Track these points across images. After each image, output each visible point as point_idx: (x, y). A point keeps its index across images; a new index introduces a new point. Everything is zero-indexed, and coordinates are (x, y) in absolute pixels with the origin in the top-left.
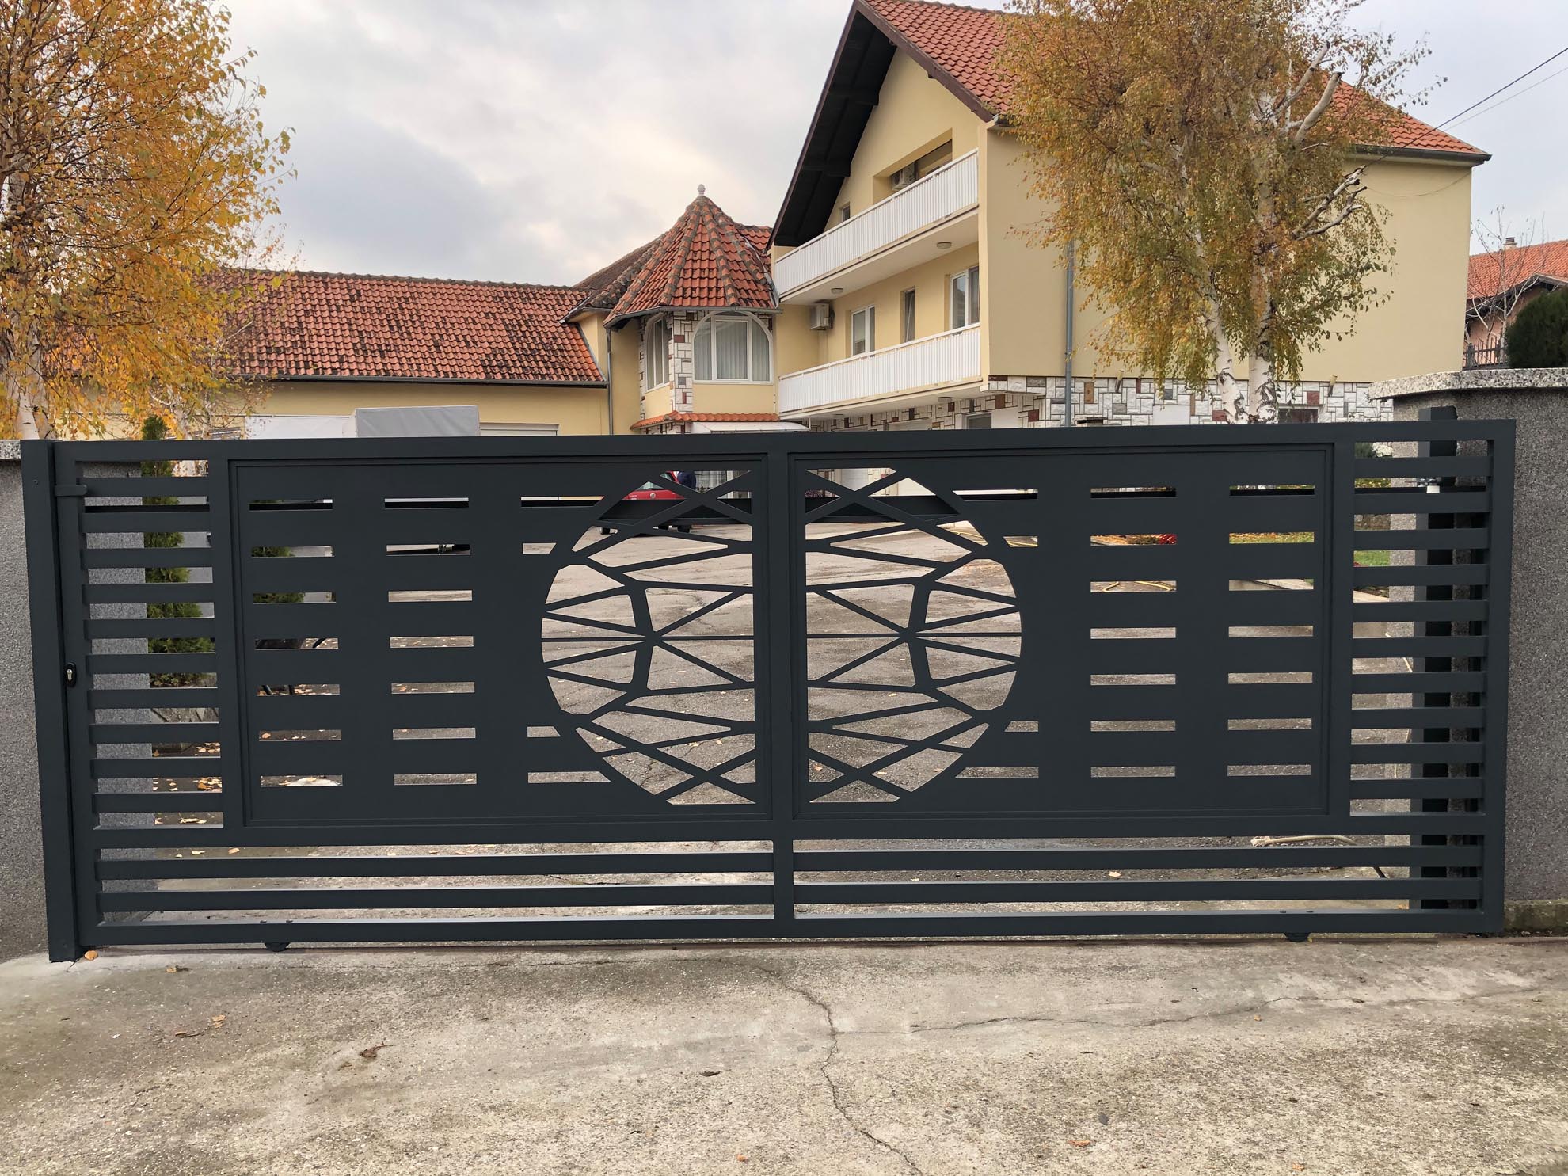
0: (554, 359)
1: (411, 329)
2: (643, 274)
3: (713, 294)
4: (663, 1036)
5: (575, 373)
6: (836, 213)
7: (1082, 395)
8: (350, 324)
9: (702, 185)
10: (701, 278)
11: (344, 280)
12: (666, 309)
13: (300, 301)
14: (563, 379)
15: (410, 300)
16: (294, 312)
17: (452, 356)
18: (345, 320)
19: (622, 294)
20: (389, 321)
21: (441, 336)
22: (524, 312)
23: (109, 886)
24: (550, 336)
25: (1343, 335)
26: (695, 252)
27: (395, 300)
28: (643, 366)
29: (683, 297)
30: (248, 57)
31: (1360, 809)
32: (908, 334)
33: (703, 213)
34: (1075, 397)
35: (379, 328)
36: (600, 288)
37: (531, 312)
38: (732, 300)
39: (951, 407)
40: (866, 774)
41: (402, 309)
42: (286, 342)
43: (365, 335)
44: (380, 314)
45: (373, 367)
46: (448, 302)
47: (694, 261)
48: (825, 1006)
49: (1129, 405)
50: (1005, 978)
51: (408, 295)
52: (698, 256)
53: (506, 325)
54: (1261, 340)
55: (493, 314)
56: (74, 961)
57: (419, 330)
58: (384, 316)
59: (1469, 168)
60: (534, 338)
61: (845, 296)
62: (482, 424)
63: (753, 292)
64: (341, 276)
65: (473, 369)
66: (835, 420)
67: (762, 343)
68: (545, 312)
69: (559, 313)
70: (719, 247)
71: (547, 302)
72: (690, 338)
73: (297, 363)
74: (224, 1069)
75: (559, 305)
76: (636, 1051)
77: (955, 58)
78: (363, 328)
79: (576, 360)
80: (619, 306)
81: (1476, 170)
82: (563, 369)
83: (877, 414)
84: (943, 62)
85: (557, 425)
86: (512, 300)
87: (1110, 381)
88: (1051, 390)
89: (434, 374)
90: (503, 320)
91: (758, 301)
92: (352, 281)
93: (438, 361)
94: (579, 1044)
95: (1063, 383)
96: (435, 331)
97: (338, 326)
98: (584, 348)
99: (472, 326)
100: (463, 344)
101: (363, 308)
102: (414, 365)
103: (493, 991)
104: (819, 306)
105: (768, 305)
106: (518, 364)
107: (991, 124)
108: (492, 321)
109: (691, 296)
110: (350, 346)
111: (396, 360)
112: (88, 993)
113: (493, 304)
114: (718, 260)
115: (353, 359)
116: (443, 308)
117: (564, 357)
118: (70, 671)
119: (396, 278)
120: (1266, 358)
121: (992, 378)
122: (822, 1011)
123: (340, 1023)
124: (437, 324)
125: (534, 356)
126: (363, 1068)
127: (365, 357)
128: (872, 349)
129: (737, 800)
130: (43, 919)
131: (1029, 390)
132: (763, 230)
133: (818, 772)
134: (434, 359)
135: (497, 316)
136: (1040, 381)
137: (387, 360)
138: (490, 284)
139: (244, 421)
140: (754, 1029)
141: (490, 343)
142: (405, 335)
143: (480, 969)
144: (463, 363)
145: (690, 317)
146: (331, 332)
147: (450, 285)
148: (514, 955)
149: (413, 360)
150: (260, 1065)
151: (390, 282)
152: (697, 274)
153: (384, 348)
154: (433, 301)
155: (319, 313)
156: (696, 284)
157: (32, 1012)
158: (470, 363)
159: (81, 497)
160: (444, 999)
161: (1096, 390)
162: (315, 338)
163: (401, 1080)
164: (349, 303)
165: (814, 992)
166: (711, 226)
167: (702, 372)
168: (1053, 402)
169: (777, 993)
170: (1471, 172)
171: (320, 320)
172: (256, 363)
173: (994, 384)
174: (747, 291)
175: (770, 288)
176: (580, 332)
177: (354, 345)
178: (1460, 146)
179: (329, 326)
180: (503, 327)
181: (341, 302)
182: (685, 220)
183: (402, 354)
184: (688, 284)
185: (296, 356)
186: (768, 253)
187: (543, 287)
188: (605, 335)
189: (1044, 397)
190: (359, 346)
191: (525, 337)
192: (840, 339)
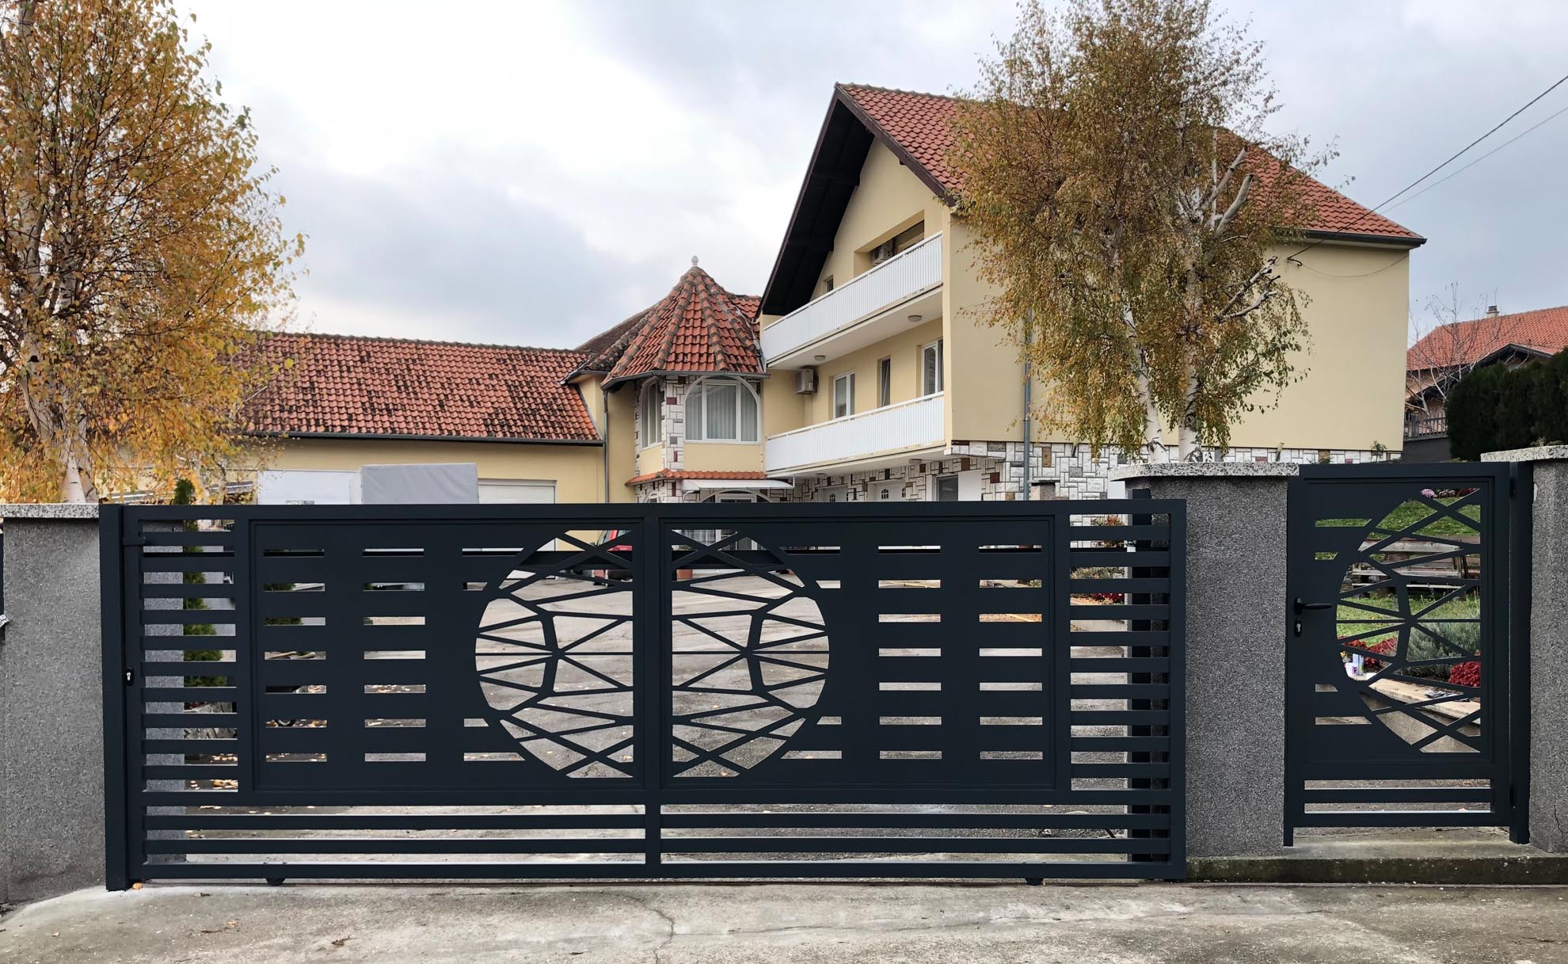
0: (553, 419)
1: (418, 390)
2: (639, 339)
3: (704, 359)
4: (549, 935)
5: (573, 432)
6: (821, 285)
7: (1040, 459)
8: (360, 384)
9: (695, 257)
10: (693, 344)
11: (355, 342)
12: (659, 373)
13: (313, 362)
14: (562, 437)
15: (418, 362)
16: (306, 372)
17: (456, 415)
18: (355, 380)
19: (619, 357)
20: (397, 382)
21: (446, 396)
22: (526, 373)
23: (152, 835)
24: (550, 396)
25: (1265, 409)
26: (688, 320)
27: (403, 361)
28: (639, 426)
29: (676, 362)
30: (272, 174)
31: (1077, 785)
32: (885, 399)
33: (697, 283)
34: (1033, 461)
35: (387, 388)
36: (600, 351)
37: (533, 374)
38: (722, 365)
39: (923, 469)
40: (715, 756)
41: (409, 370)
42: (298, 400)
43: (373, 394)
44: (388, 374)
45: (380, 424)
46: (453, 364)
47: (687, 328)
48: (671, 919)
49: (1084, 469)
50: (808, 904)
51: (416, 356)
52: (691, 324)
53: (509, 386)
54: (1188, 412)
55: (497, 376)
56: (125, 889)
57: (426, 390)
58: (392, 377)
59: (1407, 251)
60: (535, 399)
61: (827, 363)
62: (480, 479)
63: (742, 358)
64: (352, 338)
65: (476, 427)
66: (819, 479)
67: (750, 404)
68: (546, 374)
69: (560, 374)
70: (710, 316)
71: (548, 364)
72: (682, 400)
73: (308, 421)
74: (236, 950)
75: (560, 367)
76: (528, 943)
77: (925, 146)
78: (372, 387)
79: (574, 419)
80: (616, 370)
81: (1413, 252)
82: (561, 428)
83: (856, 474)
84: (913, 150)
85: (555, 481)
86: (515, 362)
87: (1067, 446)
88: (1011, 454)
89: (438, 432)
90: (505, 381)
91: (747, 366)
92: (362, 342)
93: (442, 420)
94: (488, 939)
95: (1021, 447)
96: (441, 391)
97: (348, 386)
98: (582, 408)
99: (476, 386)
100: (467, 403)
101: (372, 369)
102: (420, 424)
103: (432, 909)
104: (804, 372)
105: (756, 370)
106: (519, 423)
107: (954, 209)
108: (495, 382)
109: (683, 361)
110: (359, 404)
111: (402, 419)
112: (137, 908)
113: (496, 366)
114: (709, 327)
115: (361, 417)
116: (448, 369)
117: (564, 417)
118: (129, 674)
119: (404, 341)
120: (1194, 429)
121: (955, 443)
122: (668, 922)
123: (320, 926)
124: (442, 384)
125: (534, 416)
126: (333, 951)
127: (373, 416)
128: (852, 412)
129: (619, 774)
130: (102, 860)
131: (990, 454)
132: (754, 299)
133: (679, 755)
134: (439, 418)
135: (500, 377)
136: (1000, 446)
137: (394, 419)
138: (494, 347)
139: (257, 476)
140: (615, 932)
141: (493, 403)
142: (412, 395)
143: (424, 897)
144: (466, 421)
145: (682, 380)
146: (341, 392)
147: (456, 348)
148: (451, 889)
149: (418, 419)
150: (261, 948)
151: (398, 344)
152: (689, 340)
153: (391, 407)
154: (439, 363)
155: (330, 374)
156: (688, 350)
157: (96, 919)
158: (472, 422)
159: (141, 546)
160: (396, 913)
161: (1053, 455)
162: (326, 397)
163: (360, 957)
164: (359, 364)
165: (665, 911)
166: (703, 295)
167: (692, 433)
168: (1012, 465)
169: (638, 911)
170: (1408, 255)
171: (331, 379)
172: (269, 420)
173: (956, 449)
174: (736, 357)
175: (758, 354)
176: (579, 393)
177: (363, 404)
178: (1397, 230)
179: (339, 386)
180: (505, 388)
181: (351, 363)
182: (679, 289)
183: (408, 413)
184: (680, 350)
185: (307, 414)
186: (757, 322)
187: (545, 350)
188: (602, 397)
189: (1004, 461)
190: (367, 405)
191: (526, 397)
192: (823, 402)
